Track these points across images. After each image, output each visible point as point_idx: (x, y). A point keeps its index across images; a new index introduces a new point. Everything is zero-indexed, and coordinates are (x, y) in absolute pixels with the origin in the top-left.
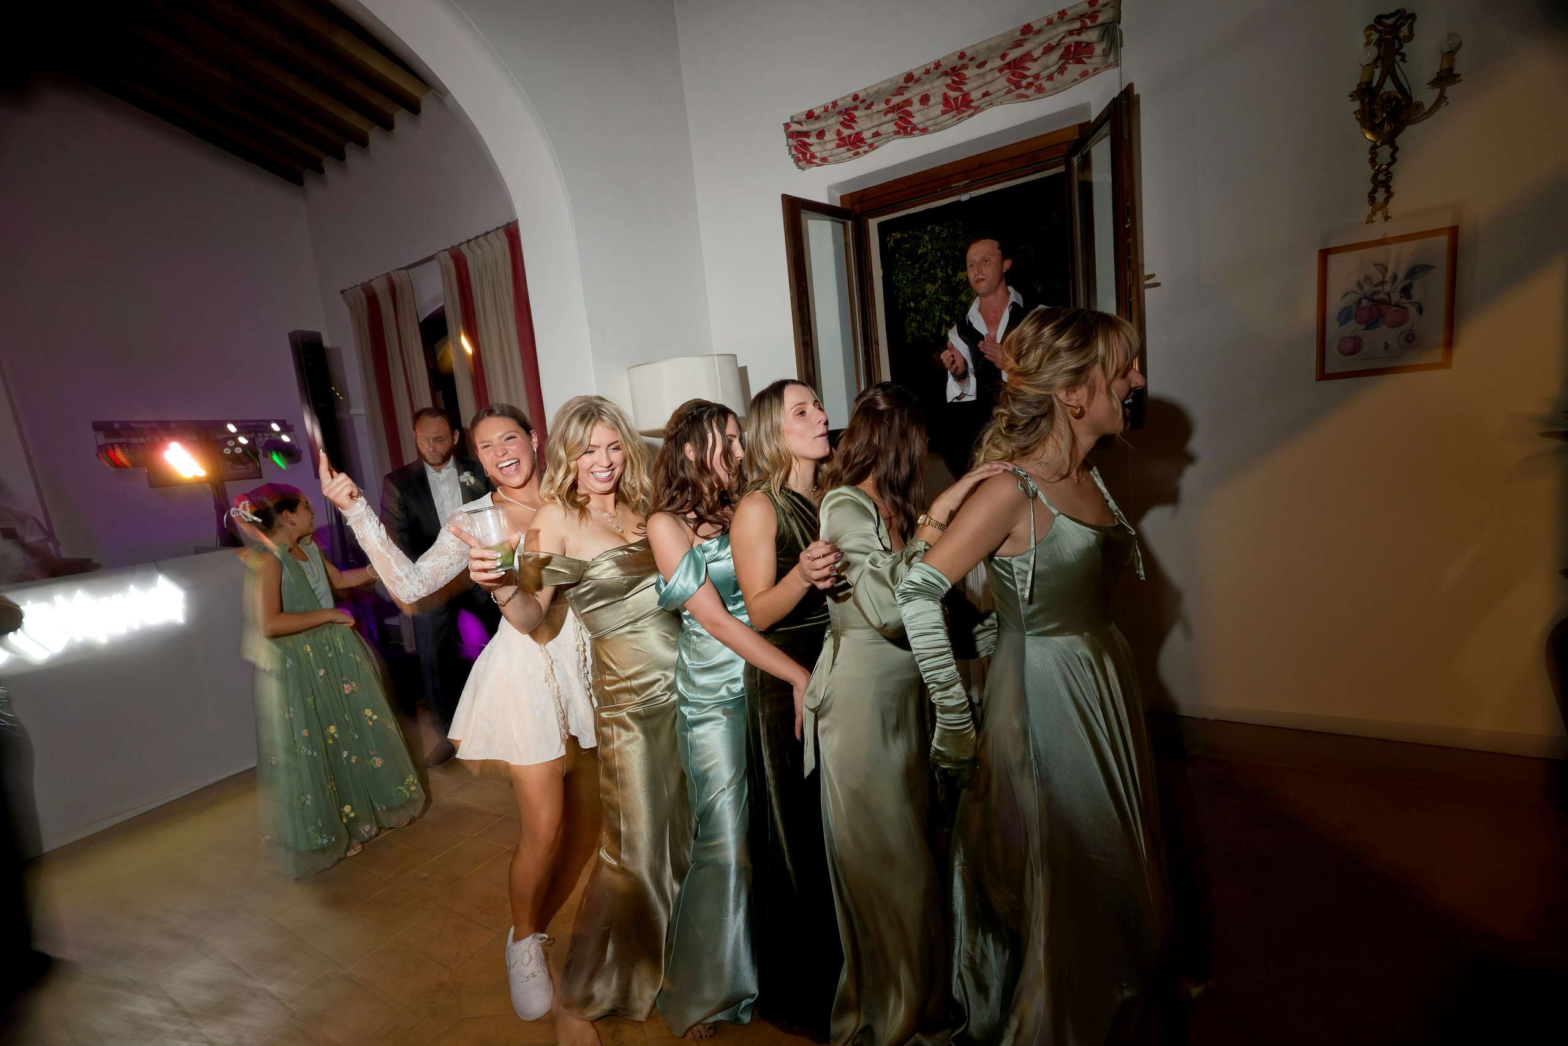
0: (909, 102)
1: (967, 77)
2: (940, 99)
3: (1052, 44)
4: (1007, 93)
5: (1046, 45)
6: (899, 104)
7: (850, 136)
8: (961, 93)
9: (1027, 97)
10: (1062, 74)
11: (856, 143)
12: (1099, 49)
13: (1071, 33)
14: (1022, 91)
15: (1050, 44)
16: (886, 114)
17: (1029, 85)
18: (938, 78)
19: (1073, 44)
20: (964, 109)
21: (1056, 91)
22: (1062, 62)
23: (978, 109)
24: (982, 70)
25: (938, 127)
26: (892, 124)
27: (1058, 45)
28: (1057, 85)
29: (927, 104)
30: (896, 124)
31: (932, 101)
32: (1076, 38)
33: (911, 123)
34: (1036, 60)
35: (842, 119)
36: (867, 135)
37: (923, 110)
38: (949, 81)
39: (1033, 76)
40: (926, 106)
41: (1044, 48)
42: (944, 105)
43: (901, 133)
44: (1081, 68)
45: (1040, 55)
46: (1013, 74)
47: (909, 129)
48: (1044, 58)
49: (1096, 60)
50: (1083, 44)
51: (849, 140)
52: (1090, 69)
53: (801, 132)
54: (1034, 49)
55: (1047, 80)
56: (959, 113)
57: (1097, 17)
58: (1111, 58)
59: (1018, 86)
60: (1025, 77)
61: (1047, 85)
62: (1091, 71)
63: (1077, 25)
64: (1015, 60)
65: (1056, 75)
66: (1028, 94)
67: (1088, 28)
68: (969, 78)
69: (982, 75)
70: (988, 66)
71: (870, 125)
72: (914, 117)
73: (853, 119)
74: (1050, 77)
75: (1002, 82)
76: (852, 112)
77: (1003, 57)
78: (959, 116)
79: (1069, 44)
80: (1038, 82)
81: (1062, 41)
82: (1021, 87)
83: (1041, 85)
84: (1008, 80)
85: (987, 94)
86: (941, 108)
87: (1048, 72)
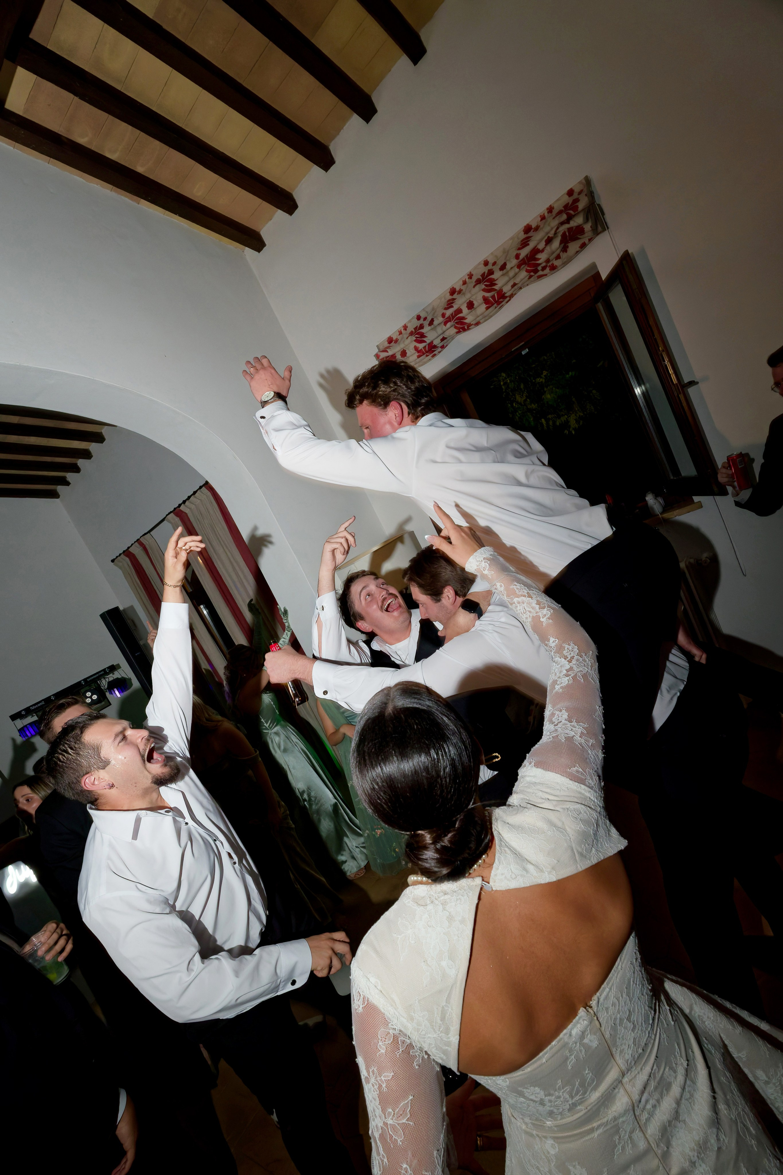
0: (459, 311)
1: (495, 280)
2: (483, 300)
3: (551, 236)
4: (529, 279)
5: (546, 238)
6: (453, 313)
7: (425, 347)
8: (495, 291)
9: (544, 276)
10: (566, 252)
11: (431, 349)
12: (588, 227)
13: (562, 223)
14: (541, 273)
15: (548, 237)
16: (445, 323)
17: (544, 269)
18: (474, 287)
19: (566, 230)
20: (502, 300)
21: (565, 264)
22: (562, 245)
23: (512, 296)
24: (505, 271)
25: (486, 318)
26: (453, 328)
27: (555, 234)
28: (565, 260)
29: (473, 307)
30: (456, 327)
31: (476, 304)
32: (566, 226)
33: (466, 323)
34: (542, 251)
35: (415, 338)
36: (437, 342)
37: (471, 312)
38: (484, 287)
39: (545, 262)
40: (473, 309)
41: (546, 241)
42: (486, 304)
43: (461, 331)
44: (578, 243)
45: (544, 247)
46: (529, 265)
47: (466, 327)
48: (548, 248)
49: (588, 234)
50: (574, 228)
51: (425, 350)
52: (587, 242)
53: (388, 356)
54: (538, 244)
55: (555, 260)
56: (498, 304)
57: (578, 206)
58: (600, 229)
59: (536, 271)
60: (540, 263)
61: (557, 263)
63: (564, 217)
64: (527, 256)
65: (561, 254)
66: (546, 274)
67: (574, 216)
68: (497, 279)
69: (507, 274)
70: (508, 266)
71: (436, 335)
72: (467, 318)
73: (423, 335)
75: (523, 274)
76: (419, 331)
77: (517, 257)
78: (500, 306)
79: (563, 231)
80: (550, 264)
81: (557, 231)
82: (538, 271)
83: (553, 264)
84: (527, 271)
85: (514, 285)
86: (484, 306)
87: (555, 255)
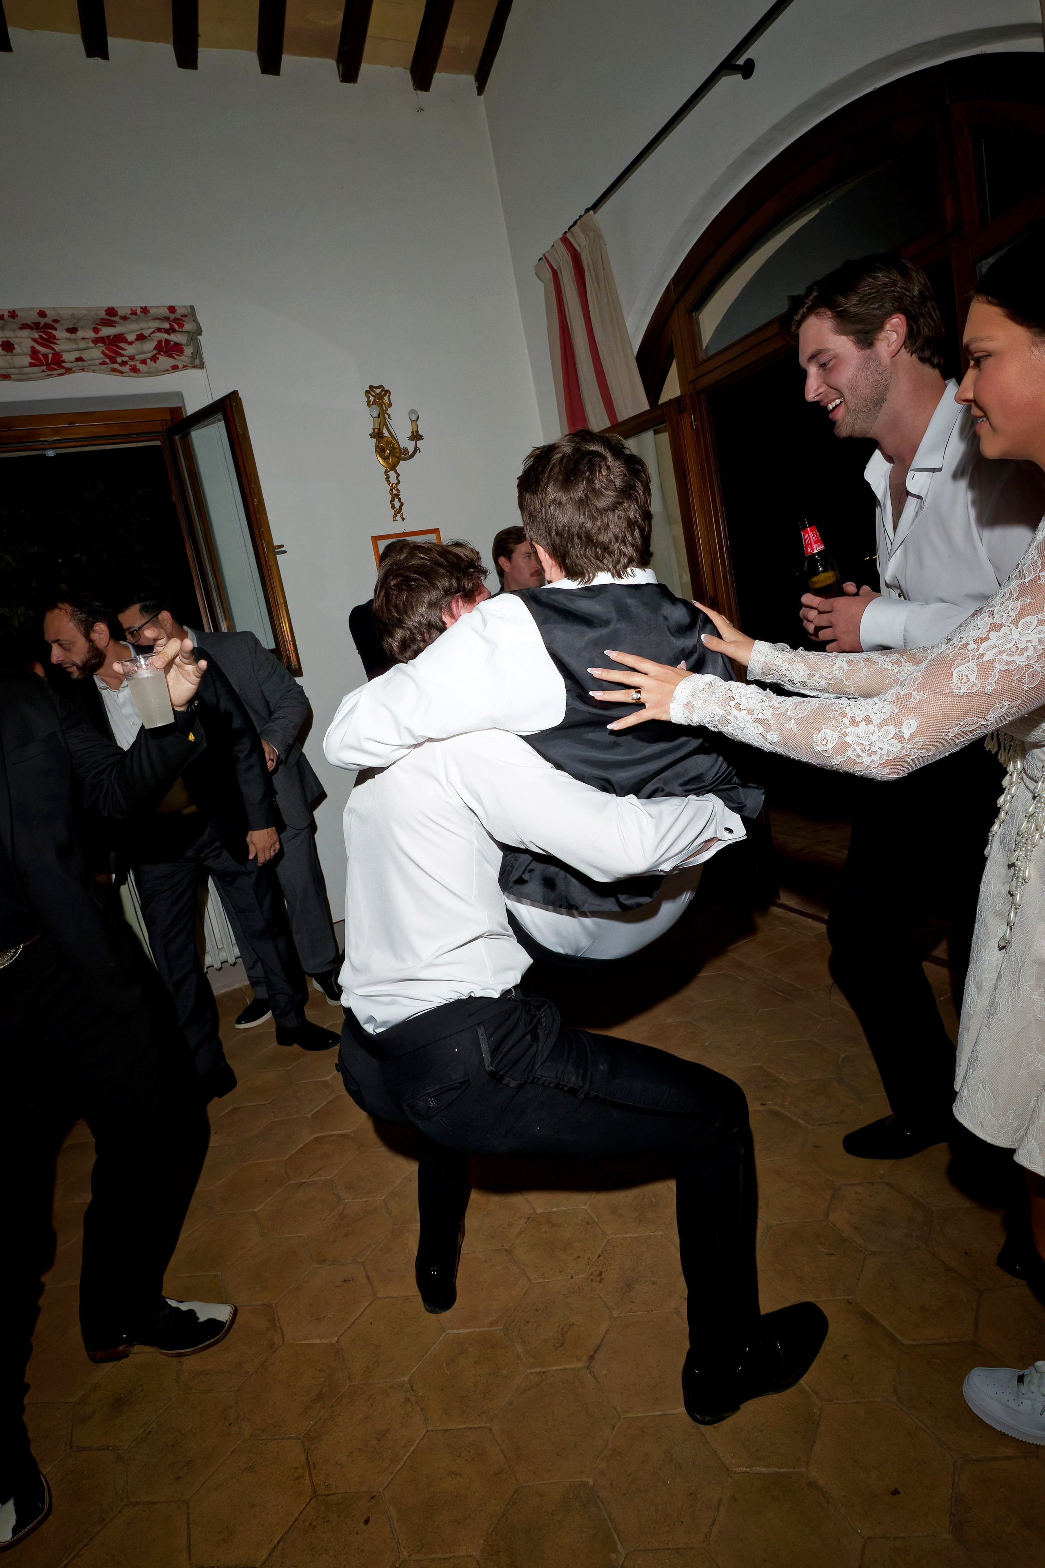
1: (57, 338)
2: (29, 351)
3: (145, 334)
4: (101, 364)
5: (138, 333)
8: (52, 351)
9: (122, 373)
10: (155, 362)
12: (186, 352)
13: (159, 330)
14: (116, 366)
15: (142, 334)
17: (124, 363)
18: (21, 328)
19: (164, 340)
20: (55, 367)
21: (149, 374)
22: (155, 352)
23: (69, 371)
24: (73, 336)
25: (23, 377)
27: (149, 336)
28: (151, 370)
29: (10, 352)
31: (18, 350)
32: (166, 336)
34: (131, 343)
38: (35, 335)
39: (128, 357)
40: (6, 353)
41: (137, 336)
42: (32, 357)
44: (171, 361)
45: (134, 340)
46: (107, 349)
48: (137, 344)
49: (184, 359)
50: (172, 343)
52: (180, 366)
54: (127, 333)
55: (141, 363)
56: (48, 370)
57: (183, 325)
58: (197, 362)
59: (113, 360)
60: (123, 356)
61: (141, 367)
63: (166, 325)
64: (108, 337)
65: (149, 361)
66: (122, 371)
67: (176, 331)
68: (59, 340)
69: (75, 341)
70: (80, 334)
74: (144, 362)
75: (96, 353)
77: (96, 330)
78: (49, 373)
79: (160, 338)
80: (133, 363)
81: (153, 335)
82: (116, 362)
83: (135, 366)
84: (103, 352)
85: (79, 359)
86: (27, 360)
87: (142, 357)
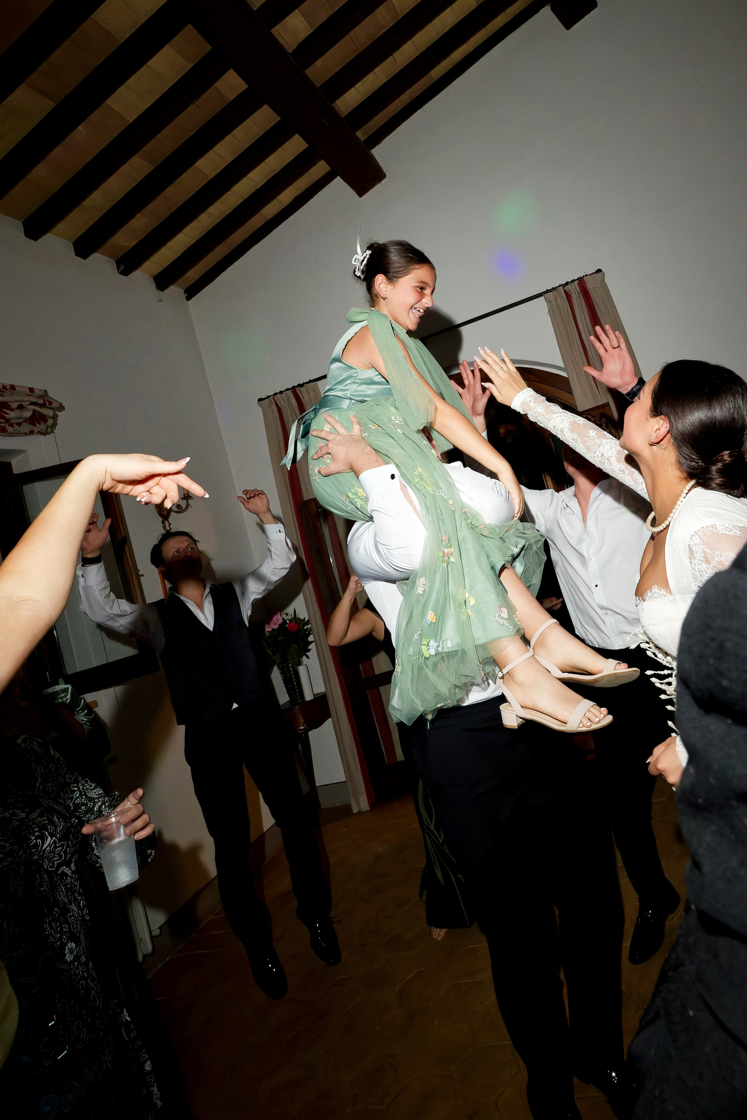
5: (19, 403)
10: (20, 427)
15: (22, 405)
19: (37, 411)
32: (37, 408)
34: (12, 410)
41: (18, 405)
44: (32, 428)
45: (15, 408)
50: (41, 415)
54: (11, 402)
62: (36, 432)
81: (30, 406)
87: (16, 421)
